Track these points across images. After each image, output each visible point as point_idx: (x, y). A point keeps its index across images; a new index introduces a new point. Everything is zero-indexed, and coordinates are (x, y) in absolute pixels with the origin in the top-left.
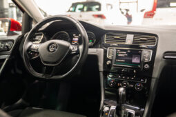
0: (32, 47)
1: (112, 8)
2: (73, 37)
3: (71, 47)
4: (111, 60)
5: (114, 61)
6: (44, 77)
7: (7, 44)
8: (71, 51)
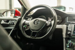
0: (26, 22)
1: (73, 10)
2: (48, 19)
3: (47, 22)
4: (71, 31)
5: (72, 32)
6: (31, 38)
7: (13, 22)
8: (47, 24)
